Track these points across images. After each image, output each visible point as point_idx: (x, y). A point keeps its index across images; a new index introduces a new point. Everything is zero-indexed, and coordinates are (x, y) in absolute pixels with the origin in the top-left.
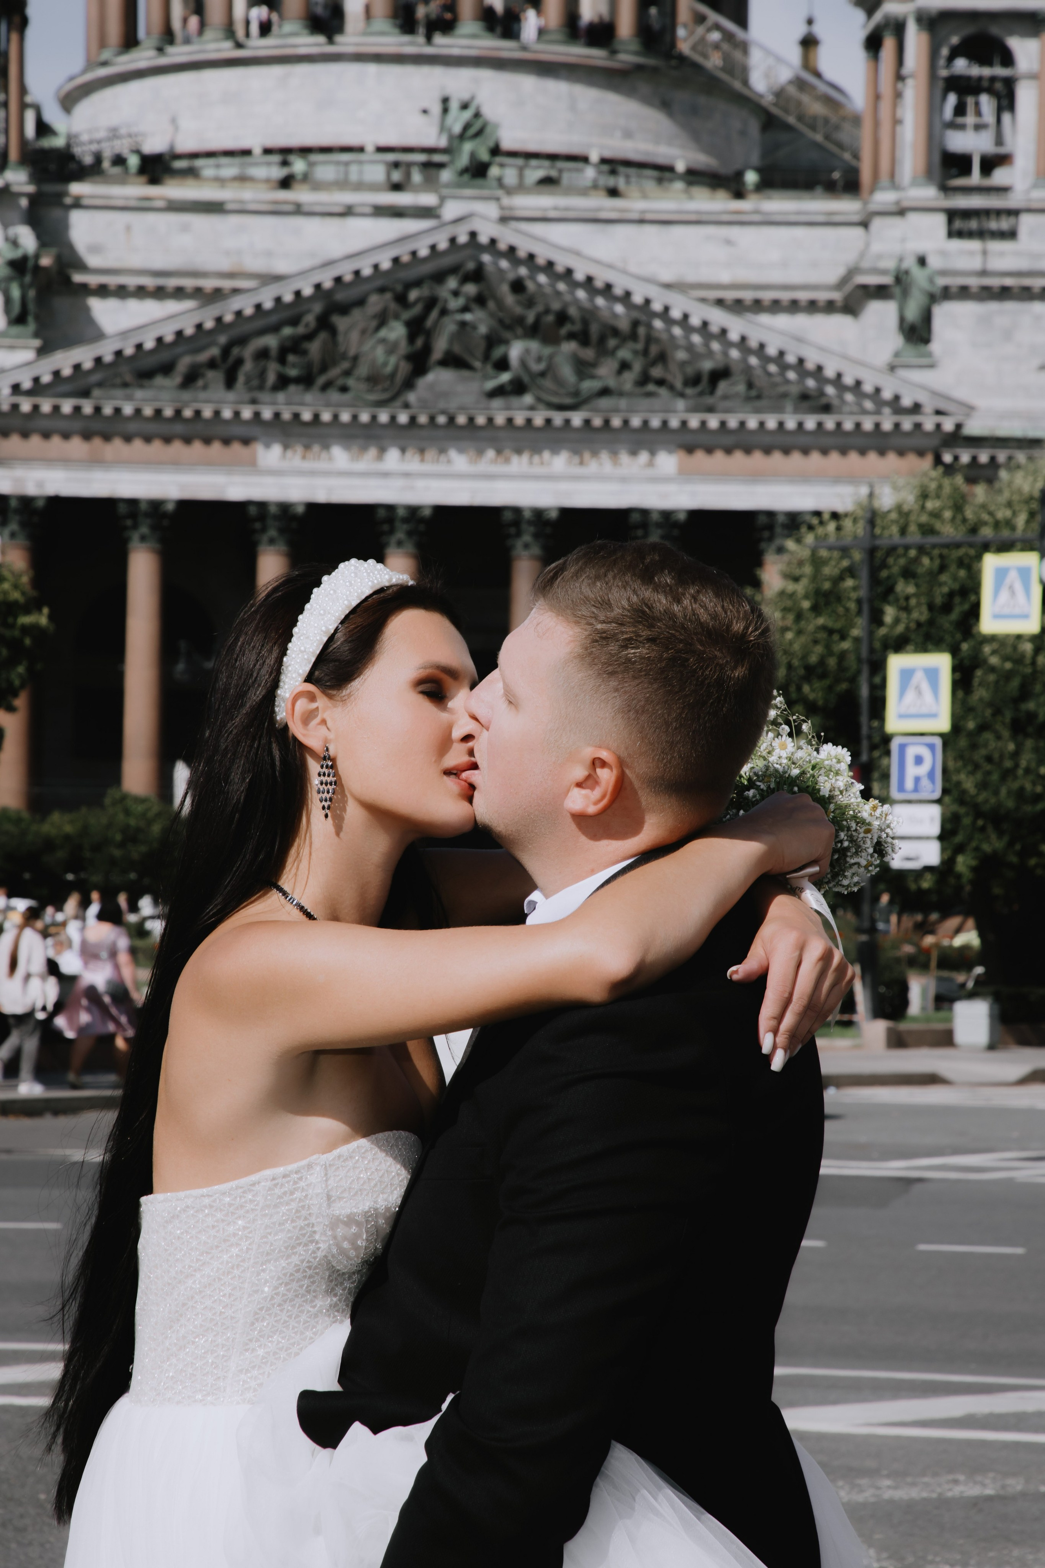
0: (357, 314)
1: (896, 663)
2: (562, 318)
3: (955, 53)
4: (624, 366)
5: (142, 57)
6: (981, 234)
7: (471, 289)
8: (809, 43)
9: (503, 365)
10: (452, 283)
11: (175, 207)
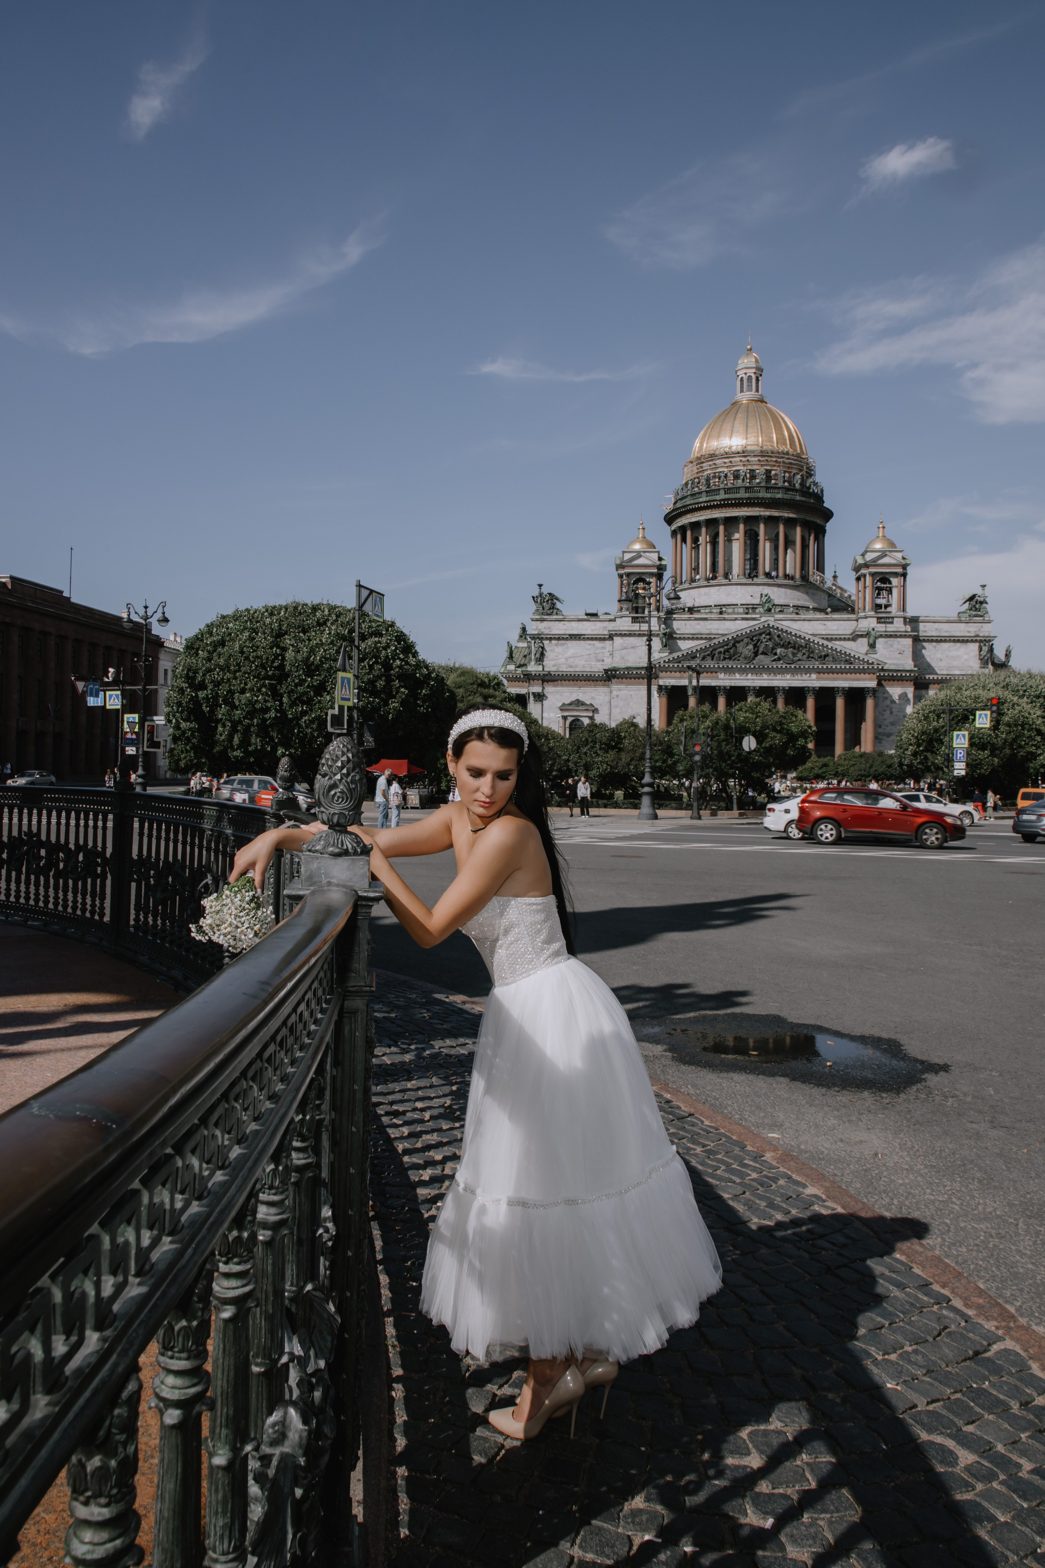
0: (741, 643)
1: (955, 733)
2: (789, 643)
3: (878, 581)
4: (804, 654)
5: (686, 586)
6: (885, 623)
7: (768, 637)
8: (835, 577)
9: (775, 654)
10: (764, 636)
11: (696, 619)
